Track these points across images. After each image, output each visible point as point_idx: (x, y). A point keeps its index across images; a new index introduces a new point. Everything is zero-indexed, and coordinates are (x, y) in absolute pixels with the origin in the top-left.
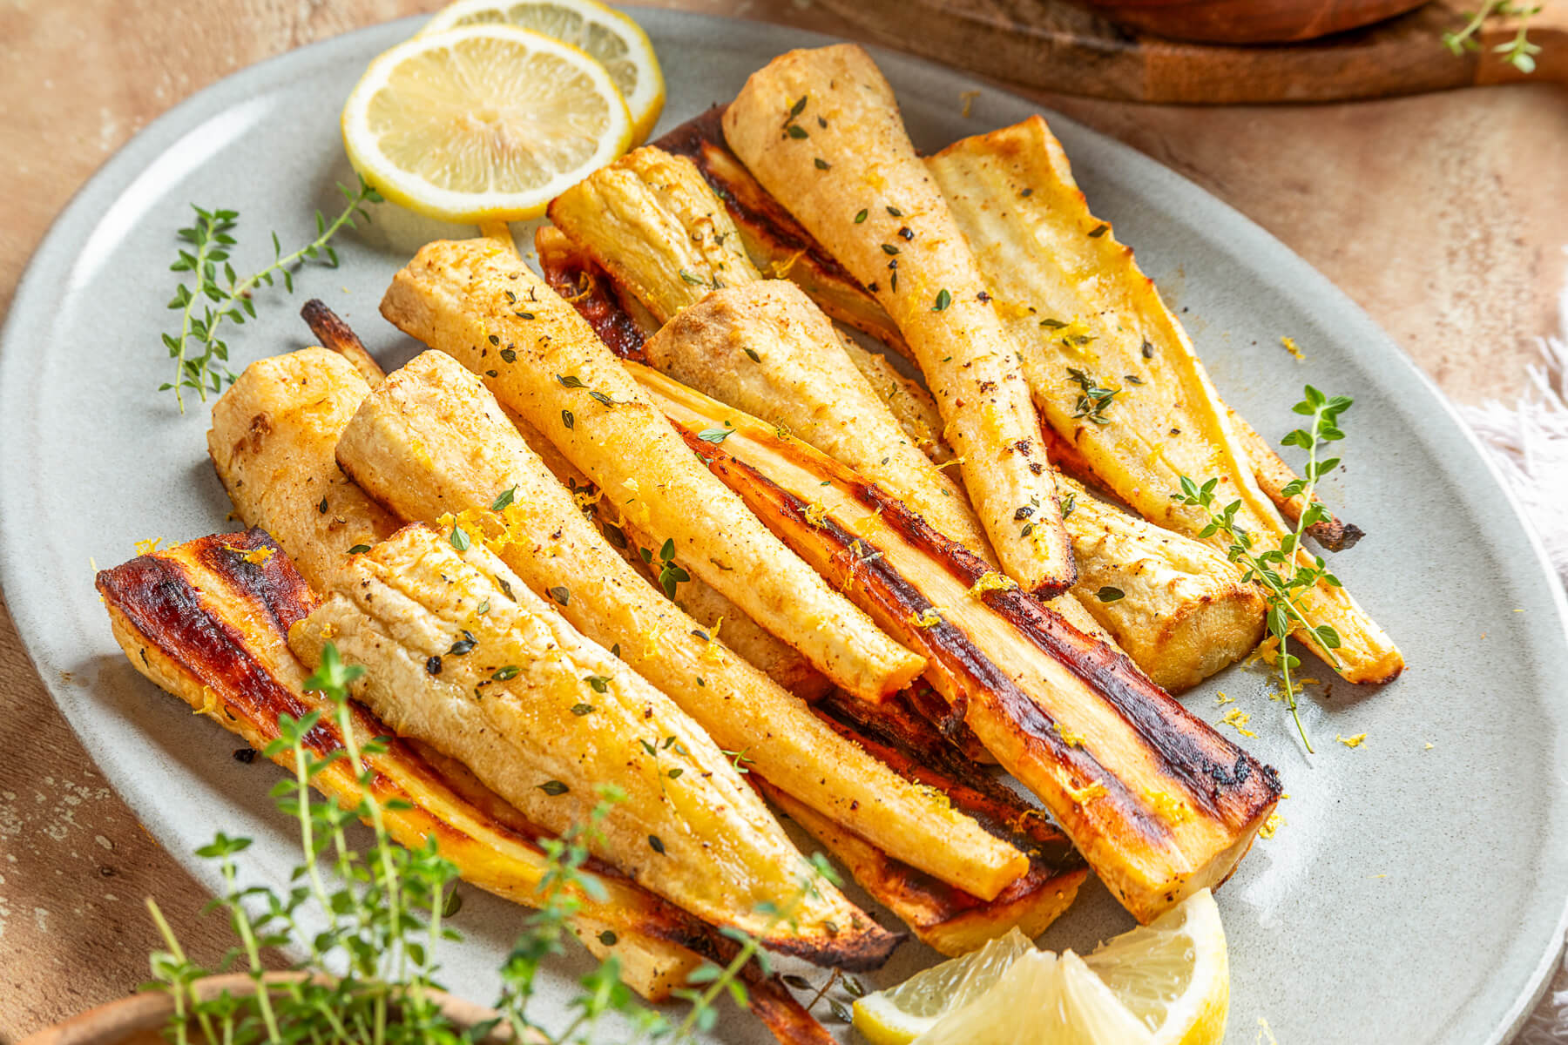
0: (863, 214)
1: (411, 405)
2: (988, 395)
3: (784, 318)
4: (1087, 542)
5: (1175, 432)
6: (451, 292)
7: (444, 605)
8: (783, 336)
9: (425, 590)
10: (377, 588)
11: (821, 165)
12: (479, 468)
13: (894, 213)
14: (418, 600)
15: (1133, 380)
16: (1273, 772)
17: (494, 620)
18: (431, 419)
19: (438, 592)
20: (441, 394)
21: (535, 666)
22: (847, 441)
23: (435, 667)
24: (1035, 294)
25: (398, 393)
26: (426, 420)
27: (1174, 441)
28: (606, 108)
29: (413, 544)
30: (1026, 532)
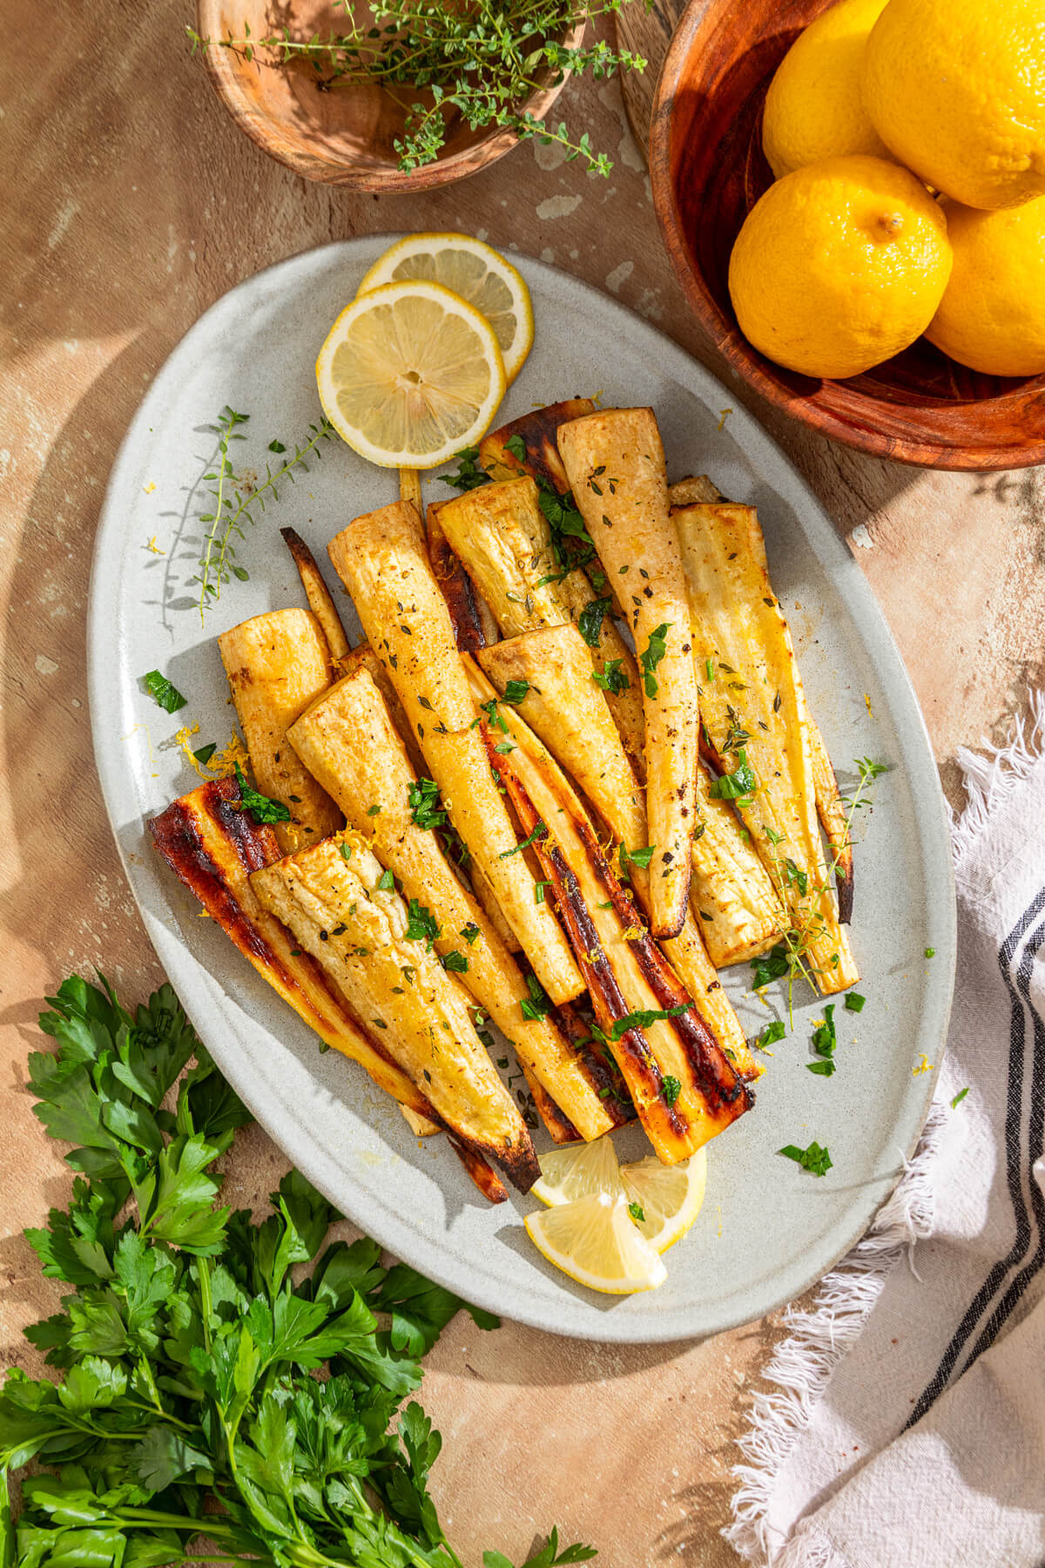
0: (625, 569)
1: (328, 731)
2: (671, 740)
3: (560, 662)
4: (704, 869)
5: (778, 774)
6: (367, 583)
7: (332, 904)
8: (558, 676)
9: (322, 893)
10: (296, 885)
11: (607, 521)
12: (363, 782)
13: (644, 574)
14: (318, 897)
15: (763, 726)
16: (753, 1096)
17: (359, 916)
18: (339, 742)
19: (329, 895)
20: (345, 723)
21: (376, 953)
22: (583, 758)
23: (324, 936)
24: (720, 639)
25: (322, 721)
26: (335, 742)
27: (776, 780)
28: (489, 375)
29: (319, 857)
30: (666, 874)
